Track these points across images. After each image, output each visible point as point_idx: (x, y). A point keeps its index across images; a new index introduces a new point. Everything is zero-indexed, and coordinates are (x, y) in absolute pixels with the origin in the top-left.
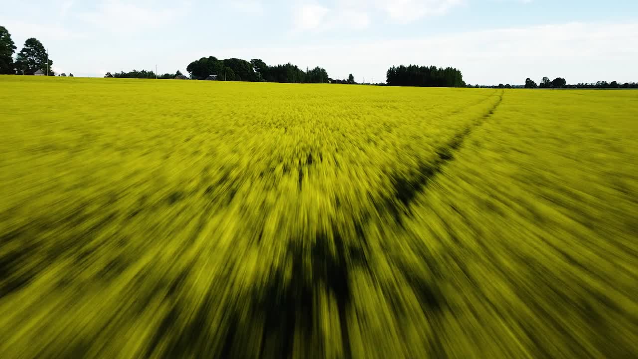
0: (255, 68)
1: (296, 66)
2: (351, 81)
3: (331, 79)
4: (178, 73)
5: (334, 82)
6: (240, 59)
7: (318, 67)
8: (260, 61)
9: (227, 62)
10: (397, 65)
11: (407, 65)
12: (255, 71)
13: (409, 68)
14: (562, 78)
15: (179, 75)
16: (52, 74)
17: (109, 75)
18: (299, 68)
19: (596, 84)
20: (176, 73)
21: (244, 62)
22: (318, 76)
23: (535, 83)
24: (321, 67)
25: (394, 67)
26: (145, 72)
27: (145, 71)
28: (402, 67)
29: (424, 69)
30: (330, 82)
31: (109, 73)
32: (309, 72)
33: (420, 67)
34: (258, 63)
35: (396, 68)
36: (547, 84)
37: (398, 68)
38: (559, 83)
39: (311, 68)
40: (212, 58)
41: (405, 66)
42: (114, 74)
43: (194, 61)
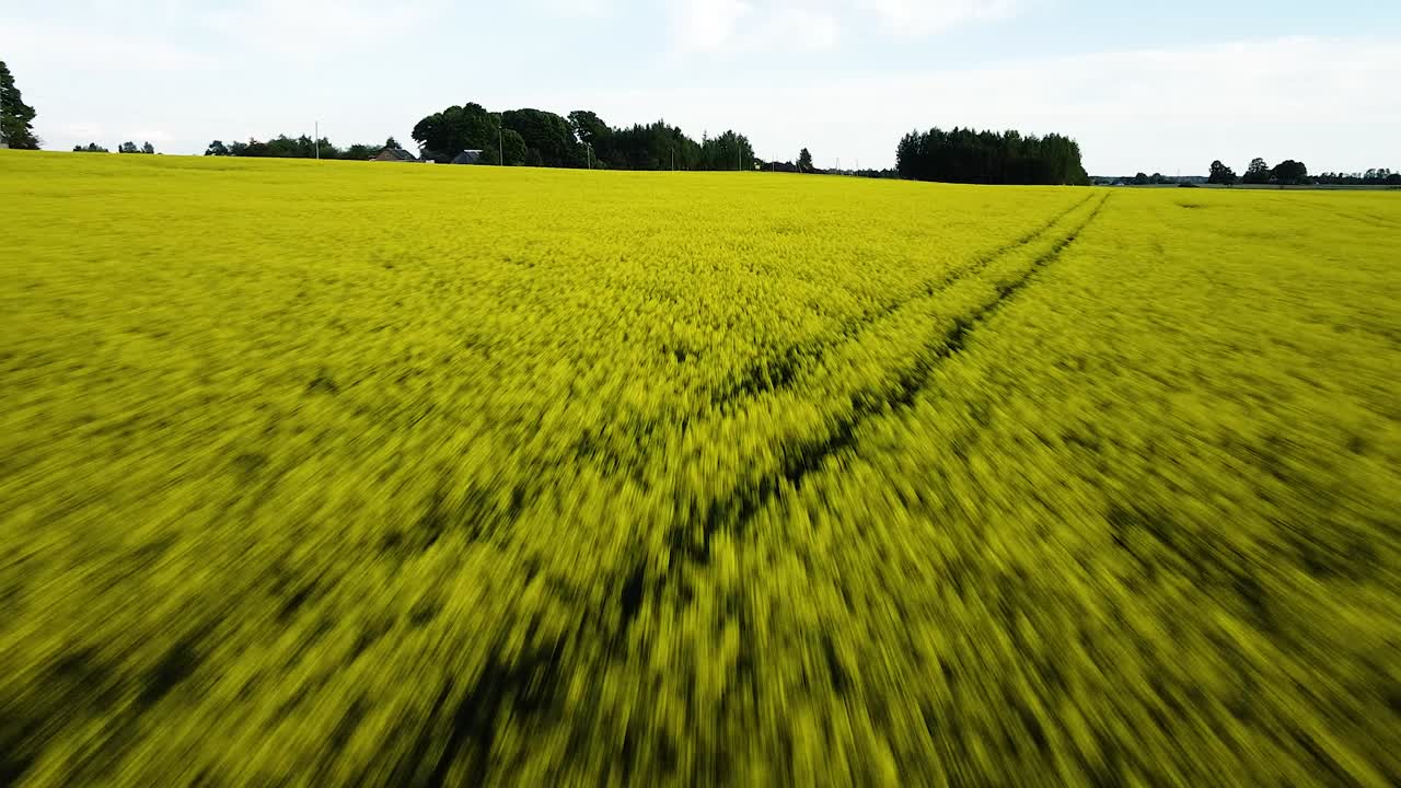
0: (580, 133)
1: (677, 129)
2: (804, 165)
3: (760, 162)
4: (391, 143)
5: (766, 167)
6: (541, 110)
7: (730, 131)
8: (591, 115)
9: (512, 119)
10: (923, 129)
11: (947, 129)
12: (579, 140)
13: (952, 134)
14: (1296, 161)
15: (392, 150)
16: (32, 144)
17: (218, 149)
18: (685, 132)
19: (1365, 178)
20: (385, 145)
21: (554, 118)
22: (730, 154)
23: (1233, 171)
24: (737, 132)
25: (915, 134)
26: (309, 141)
27: (307, 137)
28: (935, 134)
29: (987, 138)
30: (758, 167)
31: (217, 143)
32: (708, 143)
33: (978, 132)
34: (586, 120)
35: (920, 134)
36: (1258, 176)
37: (924, 136)
38: (1290, 174)
39: (715, 134)
40: (473, 108)
41: (943, 131)
42: (232, 144)
43: (432, 114)
